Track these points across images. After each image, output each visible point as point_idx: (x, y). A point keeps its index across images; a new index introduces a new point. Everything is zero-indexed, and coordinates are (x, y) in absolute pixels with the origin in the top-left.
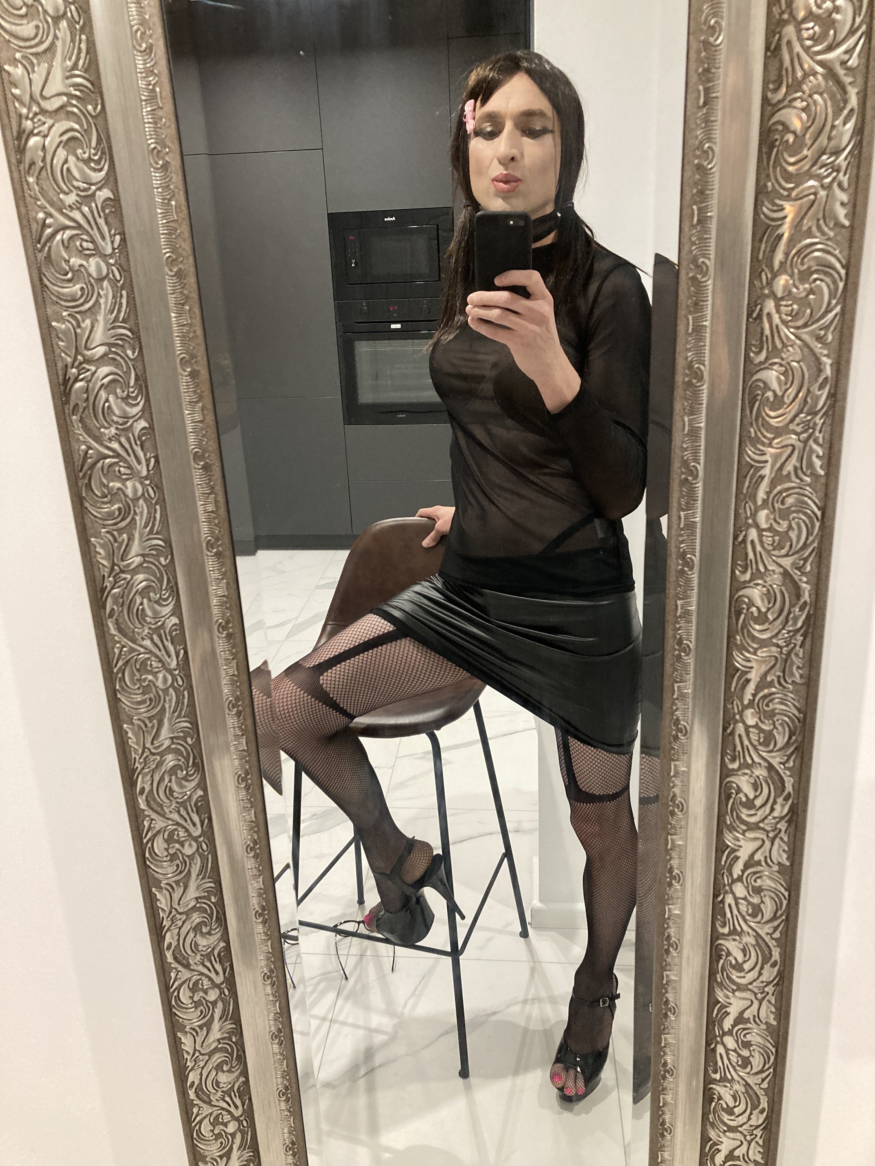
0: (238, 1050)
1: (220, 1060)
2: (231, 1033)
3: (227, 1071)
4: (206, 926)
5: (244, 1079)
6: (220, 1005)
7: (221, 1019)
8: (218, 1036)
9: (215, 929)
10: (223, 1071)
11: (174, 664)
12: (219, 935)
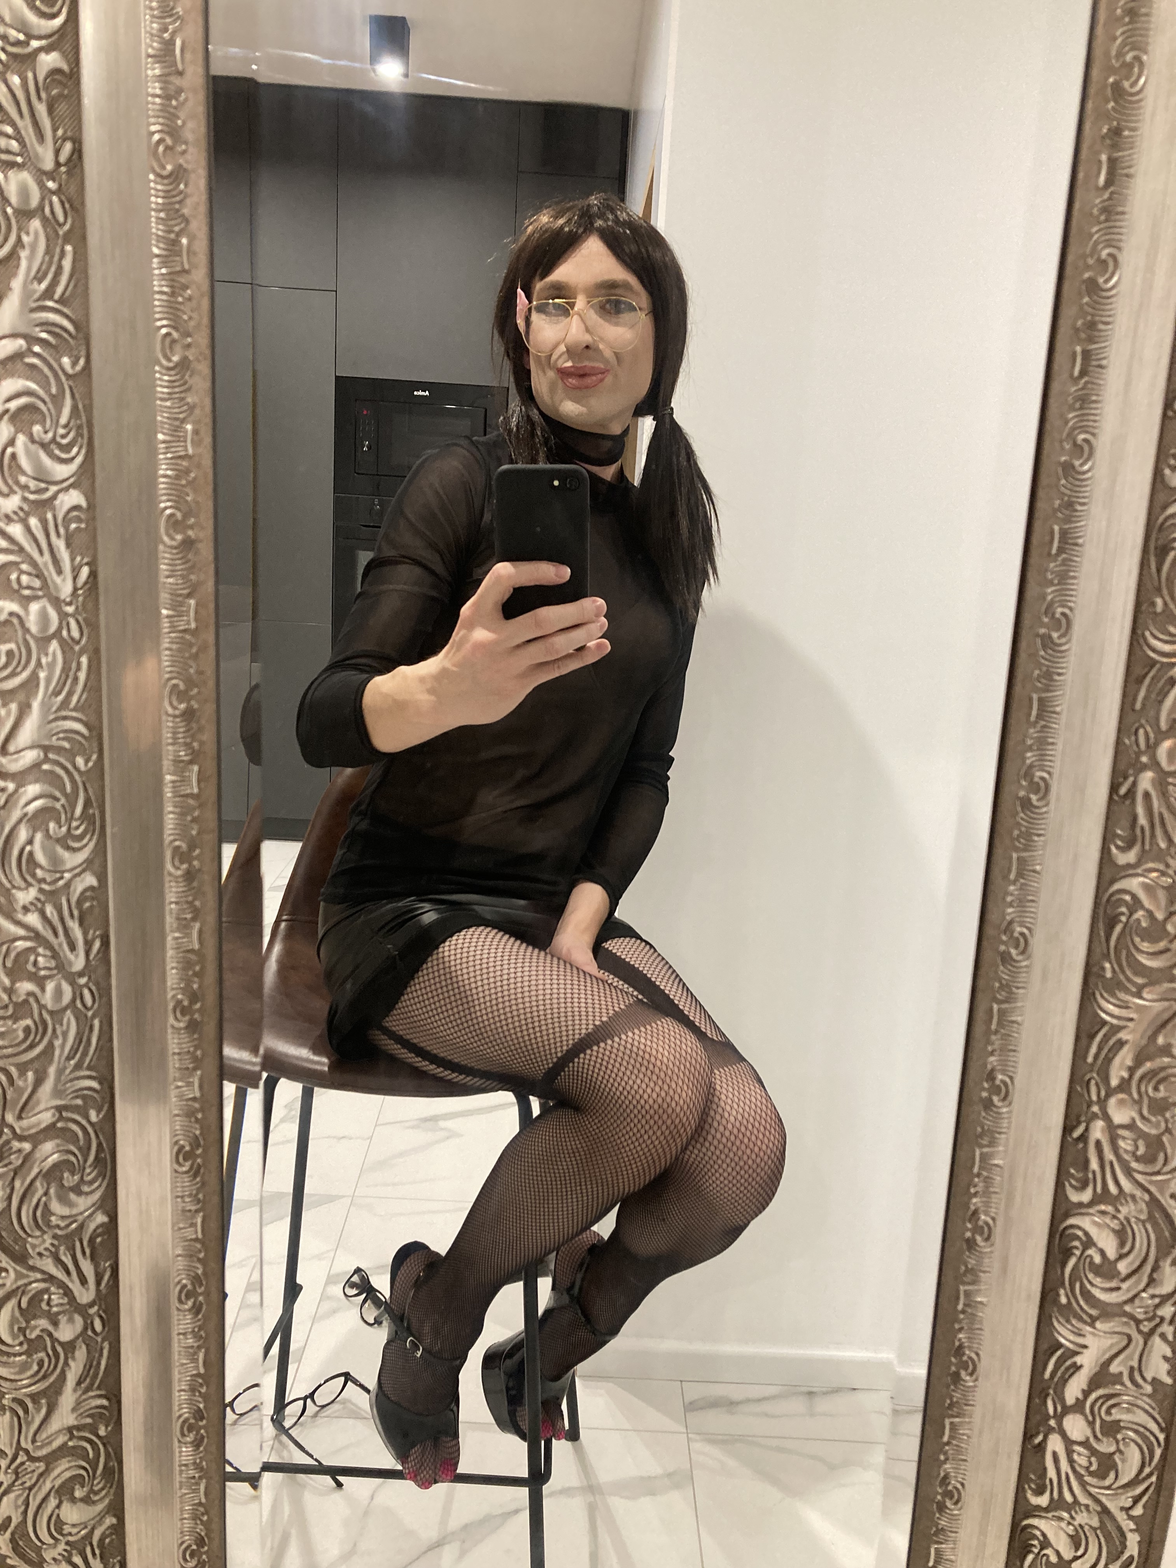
0: (108, 1455)
1: (68, 1474)
2: (98, 1416)
3: (82, 1500)
4: (73, 1174)
5: (114, 1521)
6: (81, 1353)
7: (79, 1383)
8: (71, 1420)
9: (91, 1183)
10: (73, 1500)
11: (66, 589)
12: (97, 1195)
